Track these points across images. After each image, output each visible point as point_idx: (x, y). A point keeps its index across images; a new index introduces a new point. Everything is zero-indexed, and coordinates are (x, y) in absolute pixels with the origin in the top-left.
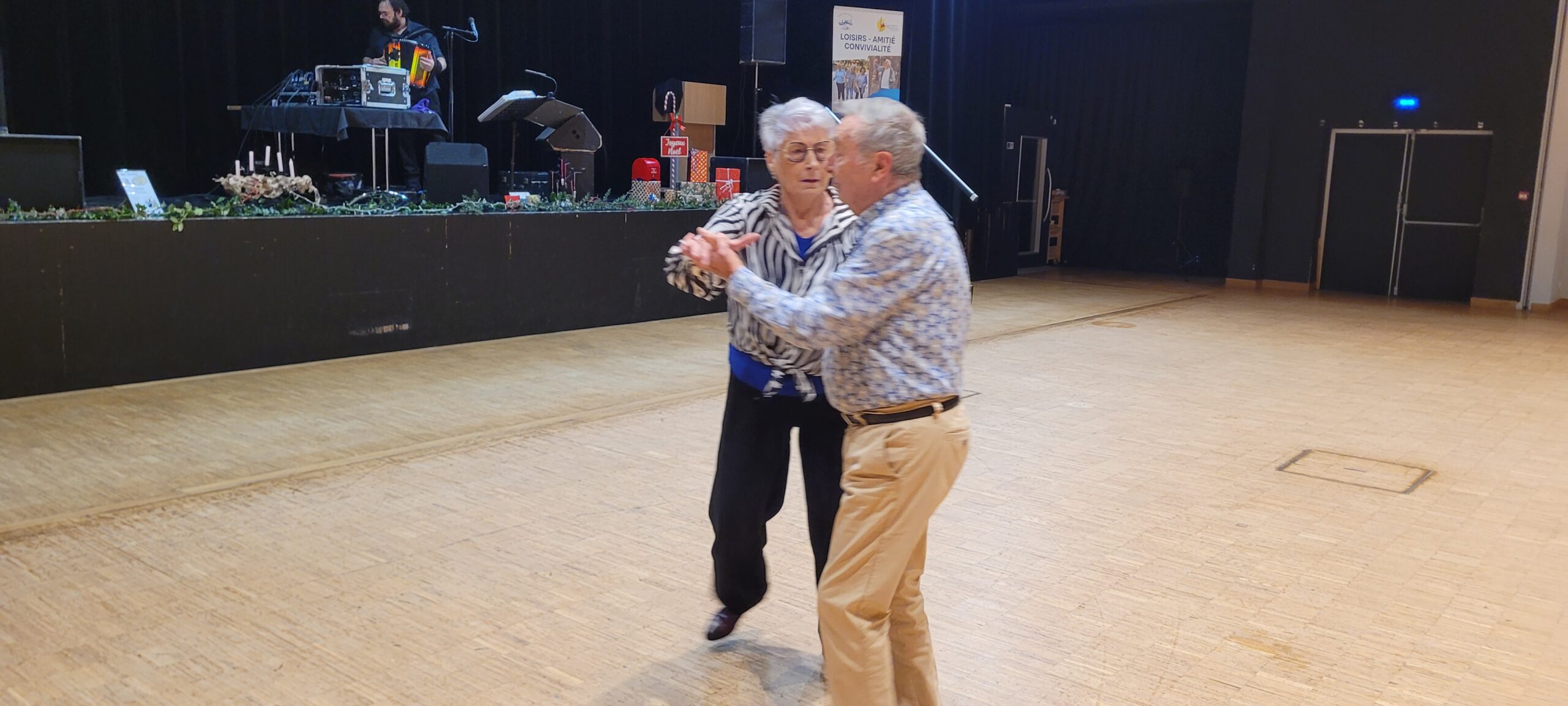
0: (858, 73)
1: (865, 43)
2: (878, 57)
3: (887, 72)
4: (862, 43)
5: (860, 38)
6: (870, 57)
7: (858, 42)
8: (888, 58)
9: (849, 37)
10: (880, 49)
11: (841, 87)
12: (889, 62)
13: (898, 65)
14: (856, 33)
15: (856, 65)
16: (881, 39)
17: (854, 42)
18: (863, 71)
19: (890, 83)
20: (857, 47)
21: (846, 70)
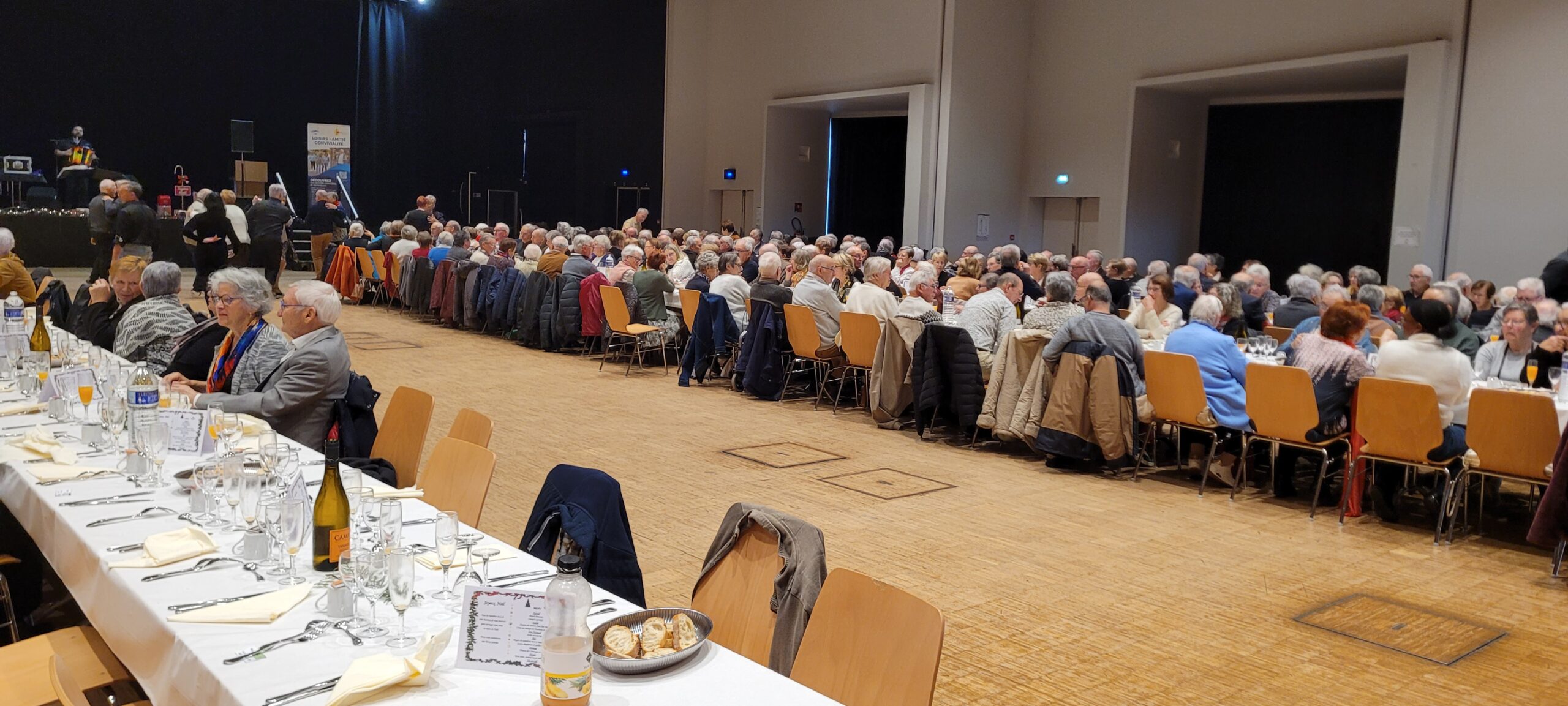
0: (323, 156)
2: (336, 148)
3: (342, 156)
4: (326, 141)
6: (331, 148)
8: (342, 148)
9: (317, 138)
10: (337, 144)
11: (313, 163)
12: (343, 150)
13: (348, 152)
14: (322, 136)
15: (322, 152)
16: (337, 139)
17: (321, 141)
18: (326, 155)
19: (344, 161)
21: (316, 154)
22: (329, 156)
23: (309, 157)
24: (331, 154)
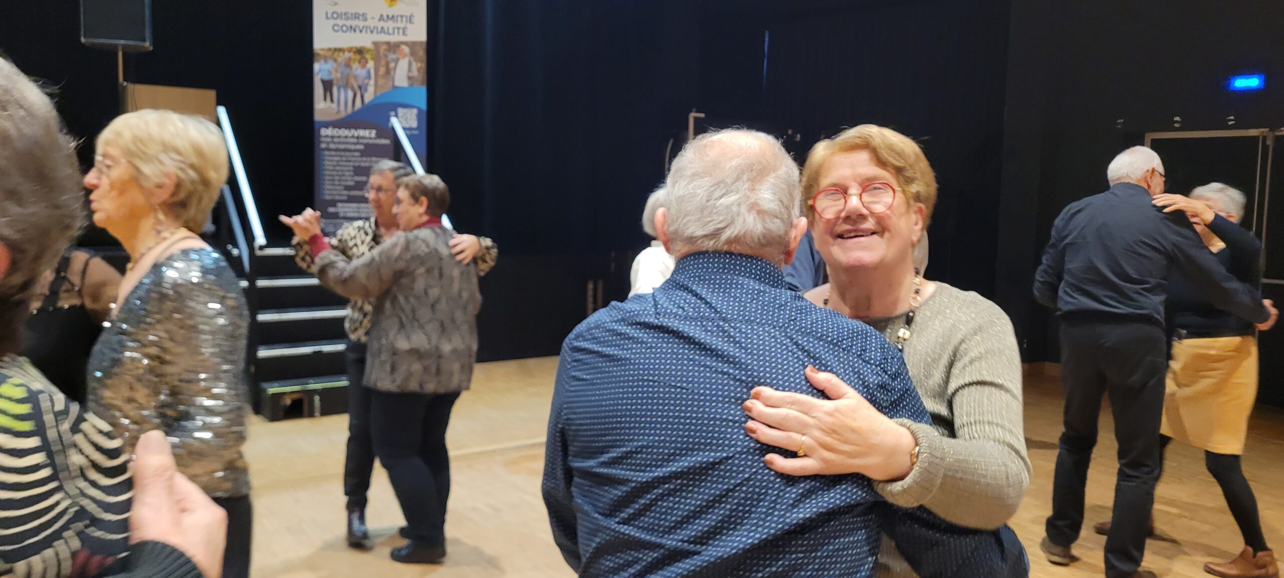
0: (355, 65)
1: (366, 24)
2: (388, 43)
3: (403, 65)
4: (361, 24)
5: (356, 16)
6: (376, 44)
7: (353, 23)
8: (406, 43)
9: (340, 16)
10: (391, 31)
12: (406, 49)
13: (422, 53)
14: (352, 10)
15: (351, 55)
16: (392, 18)
17: (349, 23)
18: (363, 62)
19: (410, 78)
20: (352, 29)
21: (335, 60)
22: (371, 64)
23: (317, 67)
24: (377, 59)
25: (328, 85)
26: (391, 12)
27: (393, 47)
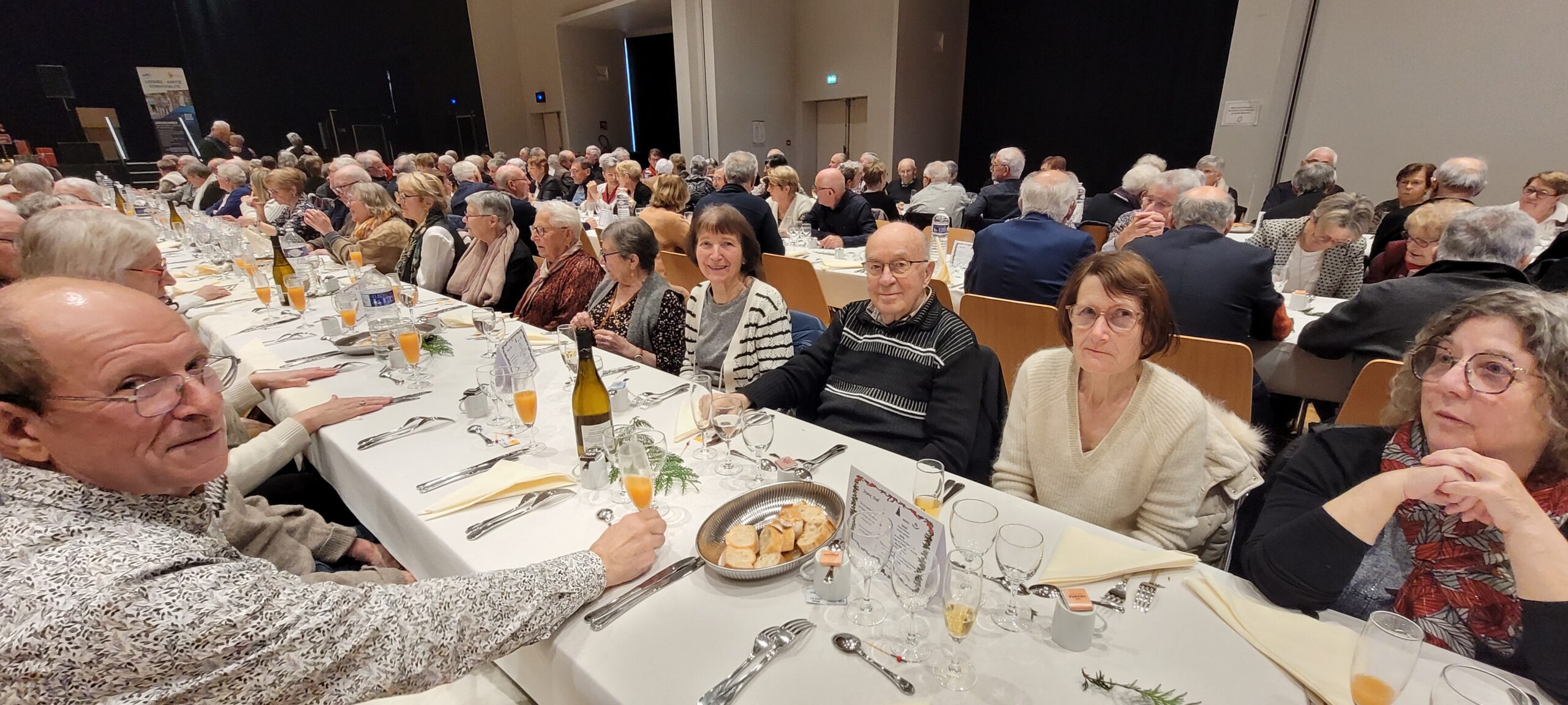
0: (162, 99)
3: (182, 98)
4: (161, 84)
5: (158, 82)
6: (168, 91)
8: (180, 91)
9: (151, 82)
10: (174, 87)
12: (181, 93)
13: (188, 94)
14: (156, 79)
15: (159, 95)
16: (172, 82)
18: (165, 98)
19: (185, 102)
20: (157, 86)
21: (154, 98)
22: (169, 99)
23: (147, 100)
24: (170, 96)
25: (153, 106)
26: (171, 80)
27: (176, 92)
